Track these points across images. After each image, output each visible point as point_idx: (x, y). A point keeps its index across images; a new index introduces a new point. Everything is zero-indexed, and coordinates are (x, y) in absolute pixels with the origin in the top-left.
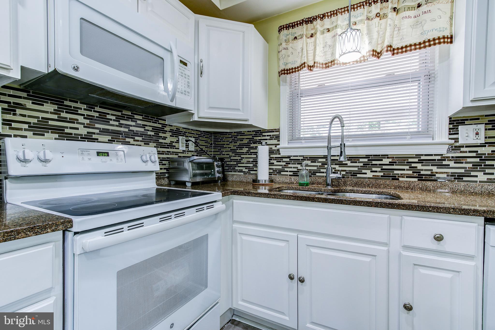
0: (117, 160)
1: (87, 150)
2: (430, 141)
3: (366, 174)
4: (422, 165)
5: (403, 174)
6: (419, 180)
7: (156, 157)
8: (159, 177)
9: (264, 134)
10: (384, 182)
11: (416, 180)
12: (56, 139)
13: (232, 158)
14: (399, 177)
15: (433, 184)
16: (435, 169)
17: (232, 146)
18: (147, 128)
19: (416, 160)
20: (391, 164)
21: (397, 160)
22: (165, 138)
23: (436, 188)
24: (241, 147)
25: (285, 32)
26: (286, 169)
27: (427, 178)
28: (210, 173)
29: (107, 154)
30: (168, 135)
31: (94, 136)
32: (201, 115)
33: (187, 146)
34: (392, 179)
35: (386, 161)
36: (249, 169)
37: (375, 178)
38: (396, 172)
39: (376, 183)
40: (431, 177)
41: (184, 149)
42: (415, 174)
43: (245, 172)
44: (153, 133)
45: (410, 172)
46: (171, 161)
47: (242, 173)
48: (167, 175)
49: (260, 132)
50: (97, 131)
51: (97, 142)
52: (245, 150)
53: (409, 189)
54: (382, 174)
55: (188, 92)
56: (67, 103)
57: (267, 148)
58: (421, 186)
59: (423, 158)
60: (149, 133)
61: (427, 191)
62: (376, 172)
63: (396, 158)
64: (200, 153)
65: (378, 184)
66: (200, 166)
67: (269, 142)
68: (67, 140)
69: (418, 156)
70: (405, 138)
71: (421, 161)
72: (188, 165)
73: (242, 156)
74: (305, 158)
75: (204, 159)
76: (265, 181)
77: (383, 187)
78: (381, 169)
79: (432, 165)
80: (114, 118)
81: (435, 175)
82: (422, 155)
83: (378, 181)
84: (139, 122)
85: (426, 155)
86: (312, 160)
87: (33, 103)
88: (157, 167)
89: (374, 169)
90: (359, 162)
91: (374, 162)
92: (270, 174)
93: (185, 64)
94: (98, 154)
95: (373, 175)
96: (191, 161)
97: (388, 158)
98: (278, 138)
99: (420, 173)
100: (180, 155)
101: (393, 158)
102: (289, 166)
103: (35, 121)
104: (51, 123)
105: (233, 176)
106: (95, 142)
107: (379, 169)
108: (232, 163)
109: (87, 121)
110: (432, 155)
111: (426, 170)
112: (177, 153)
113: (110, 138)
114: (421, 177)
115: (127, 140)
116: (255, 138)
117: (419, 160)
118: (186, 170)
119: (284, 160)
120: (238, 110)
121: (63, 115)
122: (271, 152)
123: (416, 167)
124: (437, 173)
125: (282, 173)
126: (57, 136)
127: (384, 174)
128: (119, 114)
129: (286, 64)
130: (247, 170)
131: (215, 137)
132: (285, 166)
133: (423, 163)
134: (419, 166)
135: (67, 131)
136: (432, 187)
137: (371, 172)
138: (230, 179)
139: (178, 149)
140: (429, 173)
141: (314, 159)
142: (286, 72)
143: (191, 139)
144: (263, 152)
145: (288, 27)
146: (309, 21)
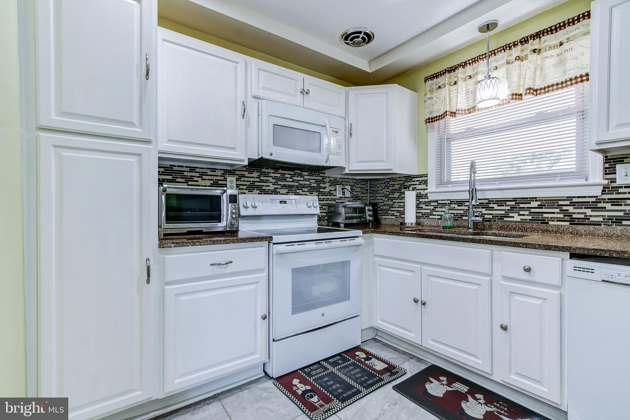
0: (292, 206)
1: (275, 200)
2: (583, 182)
3: (513, 217)
4: (574, 208)
5: (553, 217)
6: (570, 224)
7: (317, 204)
8: (320, 219)
9: (414, 179)
10: (531, 225)
11: (568, 223)
12: (259, 194)
13: (385, 203)
14: (548, 220)
15: (584, 228)
16: (589, 212)
17: (385, 191)
18: (311, 181)
19: (568, 203)
20: (540, 207)
21: (547, 203)
22: (325, 188)
23: (588, 232)
24: (393, 192)
25: (430, 82)
26: (434, 213)
27: (580, 221)
28: (362, 217)
29: (285, 202)
30: (327, 185)
31: (278, 190)
32: (351, 168)
33: (343, 193)
34: (541, 223)
35: (534, 204)
36: (400, 213)
37: (523, 221)
38: (545, 215)
39: (523, 227)
40: (585, 221)
41: (341, 196)
42: (567, 217)
43: (397, 216)
44: (315, 185)
45: (562, 216)
46: (330, 206)
47: (394, 217)
48: (326, 218)
49: (409, 178)
50: (279, 187)
51: (280, 194)
52: (396, 195)
53: (557, 233)
54: (530, 218)
55: (339, 153)
56: (264, 170)
57: (414, 193)
58: (571, 231)
59: (575, 200)
60: (313, 185)
61: (579, 235)
62: (524, 215)
63: (545, 200)
64: (355, 198)
65: (524, 228)
66: (355, 210)
67: (418, 187)
68: (264, 194)
69: (569, 198)
70: (555, 180)
71: (572, 204)
72: (342, 210)
73: (394, 201)
74: (452, 202)
75: (358, 204)
76: (412, 224)
77: (530, 231)
78: (529, 213)
79: (585, 208)
80: (289, 176)
81: (589, 219)
82: (575, 197)
83: (525, 224)
84: (305, 177)
85: (578, 197)
86: (459, 204)
87: (248, 173)
88: (317, 211)
89: (521, 213)
90: (507, 206)
91: (521, 206)
92: (417, 217)
93: (337, 132)
94: (281, 202)
95: (521, 219)
96: (344, 207)
97: (536, 201)
98: (426, 182)
99: (572, 216)
100: (337, 201)
101: (542, 200)
102: (437, 209)
103: (249, 183)
104: (256, 184)
105: (387, 219)
106: (278, 194)
107: (527, 213)
108: (385, 207)
109: (274, 181)
110: (585, 197)
111: (578, 213)
112: (334, 200)
113: (287, 191)
114: (573, 221)
115: (298, 191)
116: (406, 184)
117: (570, 203)
118: (340, 214)
119: (432, 204)
120: (383, 161)
121: (262, 178)
122: (419, 196)
123: (568, 210)
124: (591, 216)
125: (431, 217)
126: (258, 192)
127: (532, 217)
128: (293, 173)
129: (431, 113)
130: (398, 214)
131: (370, 183)
132: (433, 210)
133: (575, 205)
134: (571, 209)
135: (264, 188)
136: (583, 231)
137: (519, 215)
138: (383, 222)
139: (336, 196)
140: (582, 216)
141: (460, 203)
142: (431, 120)
143: (346, 187)
144: (410, 197)
145: (432, 77)
146: (452, 70)
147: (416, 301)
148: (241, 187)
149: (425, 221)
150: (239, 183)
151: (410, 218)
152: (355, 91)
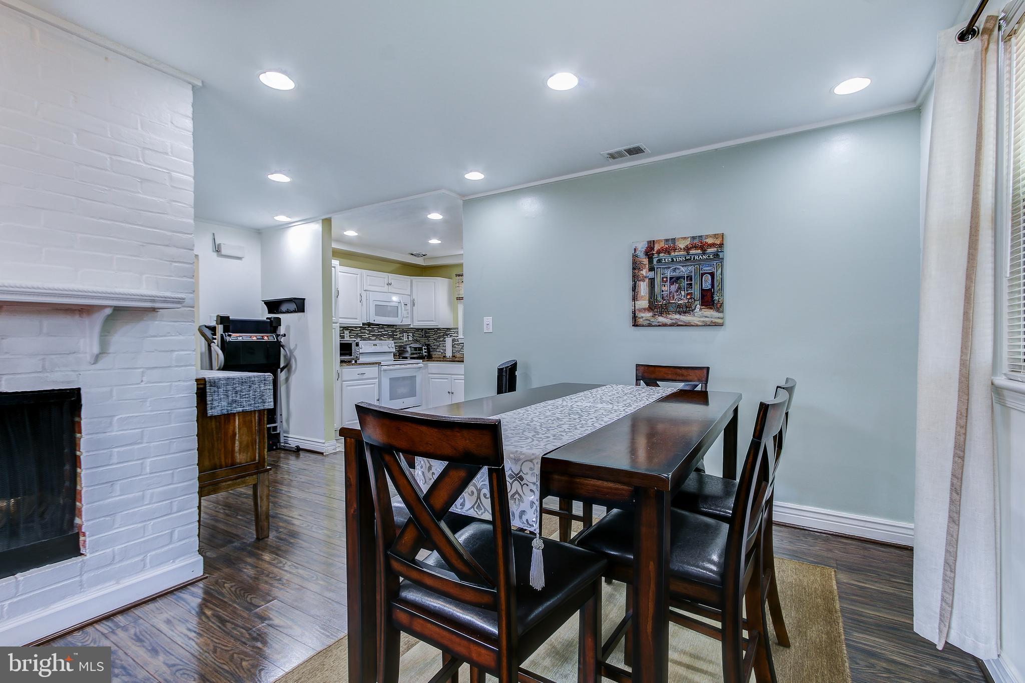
0: (380, 347)
1: (371, 344)
7: (393, 345)
8: (395, 353)
9: (451, 330)
13: (435, 344)
17: (434, 336)
18: (389, 331)
22: (397, 335)
24: (439, 337)
25: (458, 278)
28: (421, 353)
30: (398, 333)
32: (414, 325)
33: (408, 338)
41: (407, 340)
43: (442, 352)
46: (400, 347)
47: (440, 352)
48: (399, 352)
49: (449, 329)
50: (371, 335)
52: (442, 339)
55: (408, 317)
57: (450, 339)
60: (390, 334)
64: (416, 341)
66: (415, 349)
67: (453, 335)
72: (408, 349)
73: (440, 343)
75: (417, 346)
84: (385, 329)
88: (393, 349)
92: (453, 351)
93: (406, 305)
94: (374, 345)
96: (410, 347)
98: (457, 333)
100: (405, 343)
105: (435, 354)
106: (370, 340)
108: (435, 347)
112: (403, 342)
113: (375, 338)
115: (382, 338)
116: (446, 333)
118: (407, 351)
119: (461, 345)
120: (432, 321)
122: (453, 341)
125: (460, 352)
129: (459, 295)
130: (442, 350)
131: (425, 331)
138: (433, 356)
139: (404, 340)
142: (458, 298)
143: (410, 334)
144: (449, 341)
148: (351, 337)
149: (455, 356)
150: (350, 334)
151: (449, 354)
152: (417, 280)
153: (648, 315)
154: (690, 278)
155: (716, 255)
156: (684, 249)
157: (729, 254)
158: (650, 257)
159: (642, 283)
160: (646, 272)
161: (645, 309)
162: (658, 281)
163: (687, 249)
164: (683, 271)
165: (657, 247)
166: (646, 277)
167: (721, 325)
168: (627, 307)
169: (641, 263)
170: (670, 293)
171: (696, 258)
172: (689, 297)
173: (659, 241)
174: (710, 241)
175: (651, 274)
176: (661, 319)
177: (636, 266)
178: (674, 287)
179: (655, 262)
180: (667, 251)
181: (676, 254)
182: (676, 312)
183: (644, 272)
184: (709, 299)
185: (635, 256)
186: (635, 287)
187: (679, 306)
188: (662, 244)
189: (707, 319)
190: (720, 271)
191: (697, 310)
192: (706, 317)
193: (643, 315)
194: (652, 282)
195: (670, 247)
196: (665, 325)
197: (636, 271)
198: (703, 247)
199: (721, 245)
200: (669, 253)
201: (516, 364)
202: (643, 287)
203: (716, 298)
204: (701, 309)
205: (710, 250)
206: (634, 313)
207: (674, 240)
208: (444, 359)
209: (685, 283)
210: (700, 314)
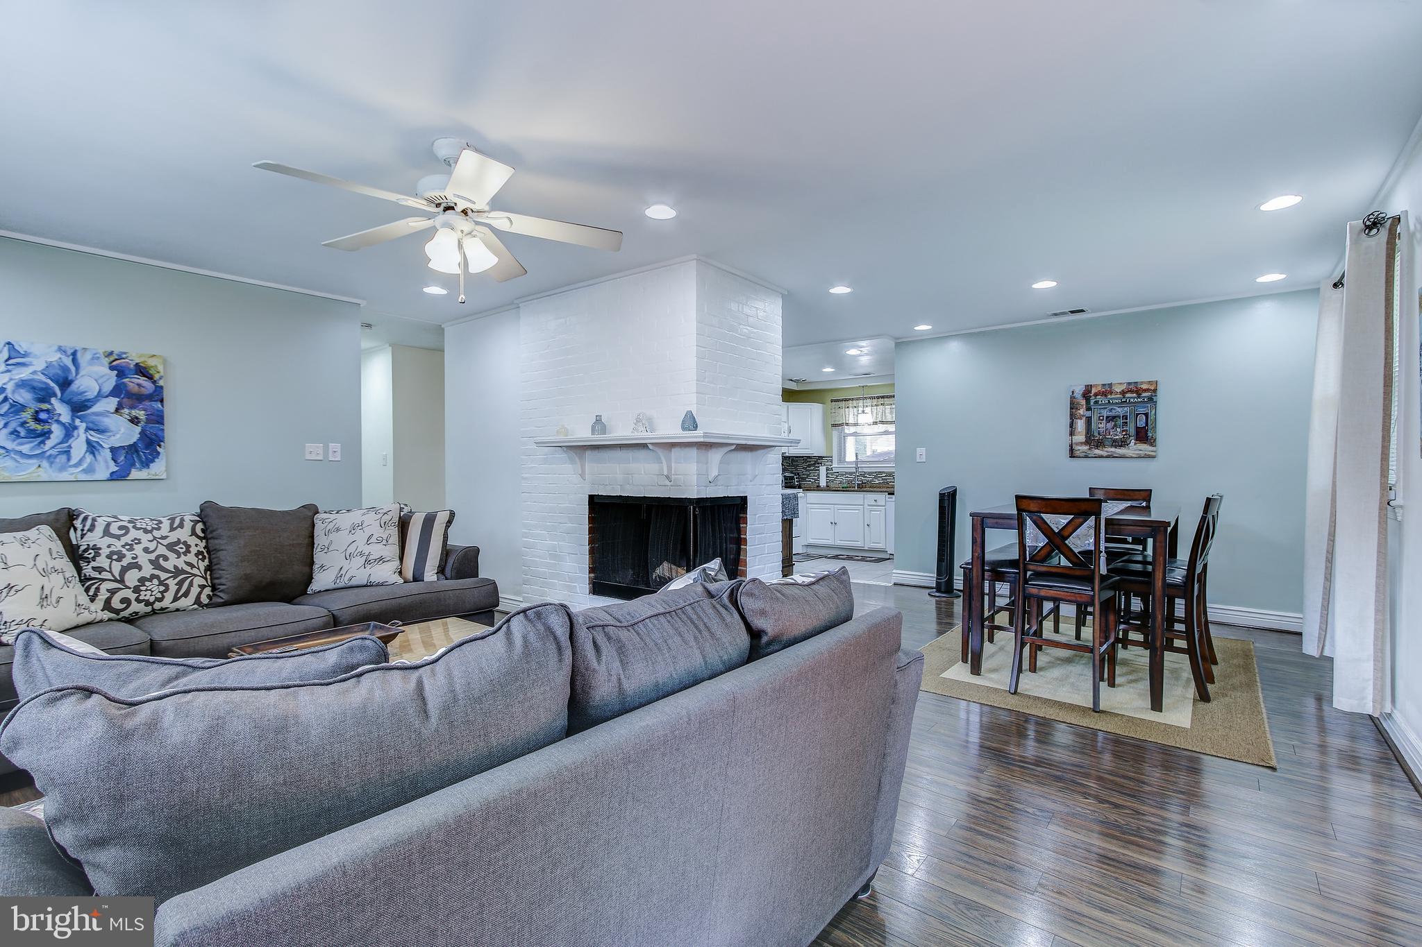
9: (824, 458)
17: (804, 465)
24: (809, 466)
25: (834, 403)
35: (884, 475)
36: (816, 478)
37: (879, 483)
43: (815, 480)
49: (821, 458)
52: (812, 468)
57: (824, 467)
67: (827, 463)
73: (811, 472)
74: (846, 473)
76: (824, 486)
89: (879, 479)
90: (873, 475)
91: (879, 475)
92: (827, 480)
98: (831, 461)
102: (838, 477)
107: (881, 479)
116: (818, 461)
119: (835, 474)
120: (809, 449)
122: (827, 469)
129: (835, 421)
131: (792, 459)
132: (836, 477)
138: (803, 486)
141: (851, 474)
142: (834, 425)
144: (823, 470)
145: (836, 401)
146: (846, 400)
147: (832, 523)
149: (831, 485)
151: (823, 483)
153: (1085, 448)
154: (1125, 417)
155: (1150, 399)
156: (1120, 392)
157: (1161, 398)
158: (1087, 399)
159: (1079, 421)
160: (1084, 412)
161: (1081, 443)
162: (1094, 420)
163: (1123, 393)
164: (1119, 411)
165: (1094, 391)
166: (1083, 416)
167: (1154, 457)
168: (1065, 440)
169: (1078, 404)
170: (1106, 430)
171: (1132, 400)
172: (1124, 433)
173: (1096, 386)
174: (1144, 387)
175: (1088, 414)
176: (1097, 452)
177: (1073, 406)
178: (1110, 425)
179: (1092, 404)
180: (1104, 394)
181: (1113, 396)
182: (1112, 446)
183: (1081, 412)
184: (1143, 435)
185: (1072, 398)
186: (1072, 423)
187: (1115, 441)
188: (1099, 388)
189: (1141, 452)
190: (1154, 412)
191: (1132, 444)
192: (1141, 450)
193: (1080, 448)
194: (1089, 420)
195: (1107, 391)
196: (1101, 457)
197: (1074, 410)
198: (1138, 392)
199: (1155, 391)
200: (1106, 396)
201: (955, 491)
202: (1080, 425)
203: (1150, 434)
204: (1135, 444)
205: (1144, 395)
206: (1071, 446)
207: (1110, 385)
208: (818, 489)
209: (1121, 421)
210: (1134, 448)
